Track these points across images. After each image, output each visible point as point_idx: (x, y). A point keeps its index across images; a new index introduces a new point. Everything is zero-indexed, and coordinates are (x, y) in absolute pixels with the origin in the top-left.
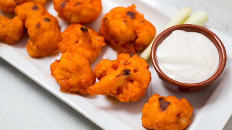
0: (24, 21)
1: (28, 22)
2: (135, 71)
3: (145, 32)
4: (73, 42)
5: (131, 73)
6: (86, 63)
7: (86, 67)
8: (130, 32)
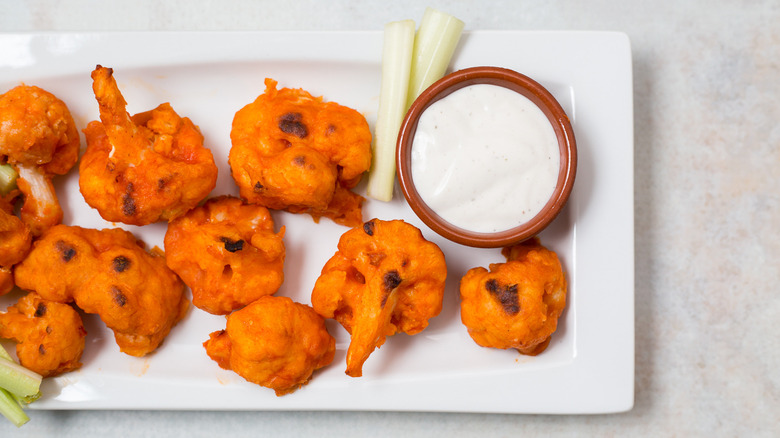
0: (71, 302)
1: (82, 300)
2: (406, 264)
3: (354, 150)
4: (219, 275)
5: (403, 275)
6: (289, 309)
7: (297, 316)
8: (328, 178)
